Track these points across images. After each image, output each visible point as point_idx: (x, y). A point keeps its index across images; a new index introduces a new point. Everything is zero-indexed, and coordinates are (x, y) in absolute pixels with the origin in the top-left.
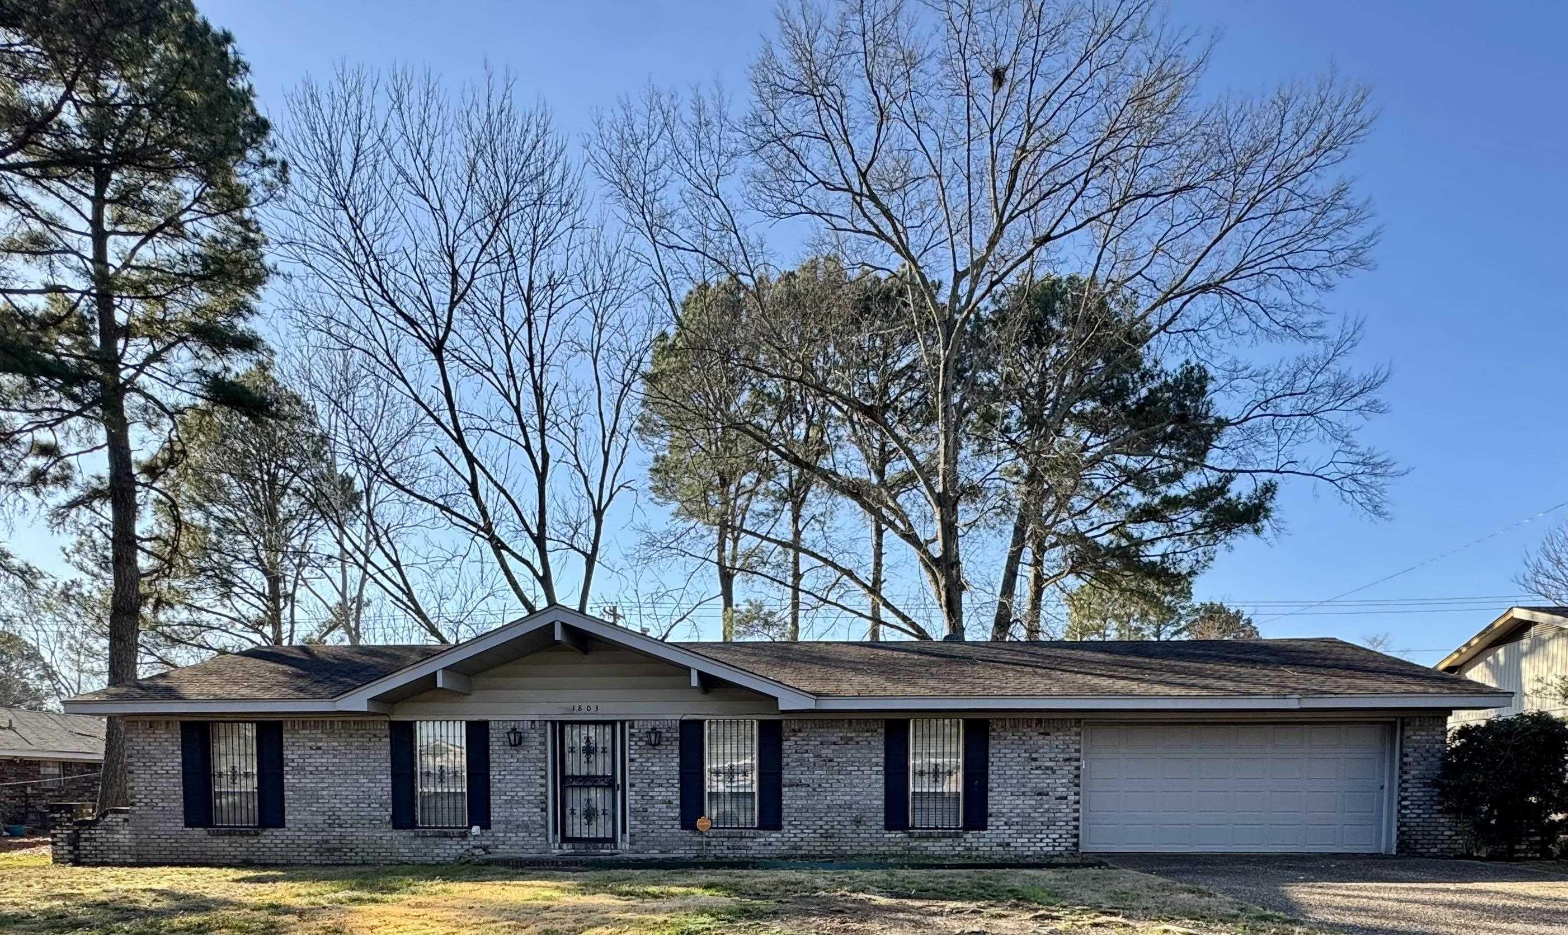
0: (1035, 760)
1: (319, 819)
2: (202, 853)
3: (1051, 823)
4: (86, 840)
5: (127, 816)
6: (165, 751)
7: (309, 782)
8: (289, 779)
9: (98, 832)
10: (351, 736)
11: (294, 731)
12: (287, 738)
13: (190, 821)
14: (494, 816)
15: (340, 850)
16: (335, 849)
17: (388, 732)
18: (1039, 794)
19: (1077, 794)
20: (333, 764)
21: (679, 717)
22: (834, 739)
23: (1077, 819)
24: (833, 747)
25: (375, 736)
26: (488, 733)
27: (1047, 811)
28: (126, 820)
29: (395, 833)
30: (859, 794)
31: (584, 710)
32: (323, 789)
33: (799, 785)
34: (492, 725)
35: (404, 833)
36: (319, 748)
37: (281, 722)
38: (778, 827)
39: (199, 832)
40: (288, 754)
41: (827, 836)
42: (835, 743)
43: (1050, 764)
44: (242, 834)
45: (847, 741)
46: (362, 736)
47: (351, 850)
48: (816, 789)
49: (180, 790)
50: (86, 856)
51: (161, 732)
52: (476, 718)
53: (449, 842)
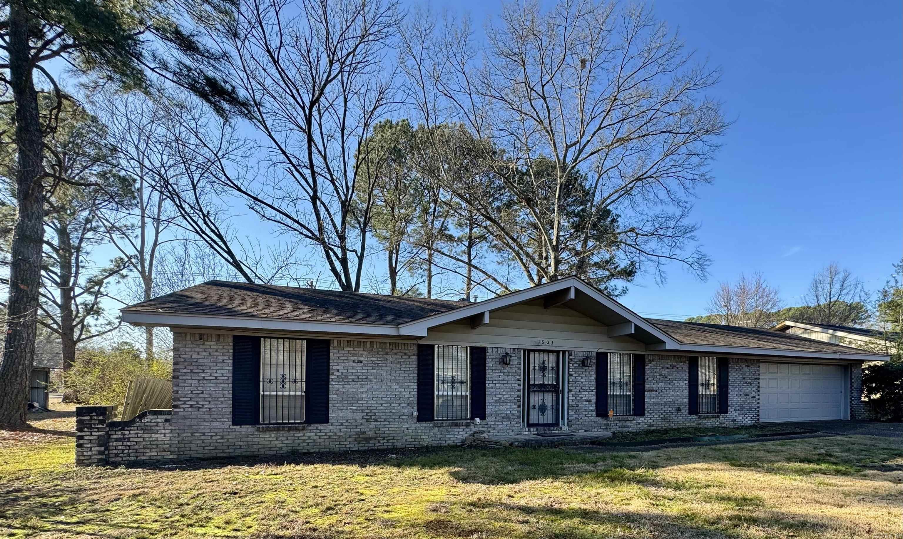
0: (744, 378)
1: (358, 416)
2: (248, 446)
3: (750, 409)
4: (117, 440)
5: (169, 417)
6: (215, 361)
7: (351, 387)
8: (334, 385)
9: (133, 433)
10: (387, 354)
11: (339, 348)
12: (333, 353)
13: (237, 420)
14: (488, 411)
15: (375, 438)
16: (371, 439)
17: (416, 352)
18: (746, 395)
19: (759, 395)
20: (372, 374)
21: (596, 350)
22: (668, 366)
23: (758, 407)
24: (667, 370)
25: (405, 354)
26: (485, 356)
27: (749, 403)
28: (167, 421)
29: (418, 425)
30: (678, 396)
31: (545, 343)
32: (363, 393)
33: (652, 391)
34: (488, 350)
35: (425, 424)
36: (361, 362)
37: (330, 340)
38: (642, 414)
39: (246, 429)
40: (333, 365)
41: (665, 418)
42: (668, 368)
43: (749, 381)
44: (290, 429)
45: (673, 367)
46: (396, 354)
47: (384, 438)
48: (659, 392)
49: (229, 394)
50: (117, 455)
51: (212, 344)
52: (478, 345)
53: (457, 429)
